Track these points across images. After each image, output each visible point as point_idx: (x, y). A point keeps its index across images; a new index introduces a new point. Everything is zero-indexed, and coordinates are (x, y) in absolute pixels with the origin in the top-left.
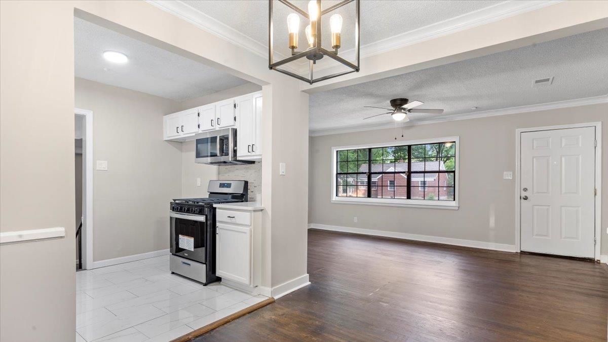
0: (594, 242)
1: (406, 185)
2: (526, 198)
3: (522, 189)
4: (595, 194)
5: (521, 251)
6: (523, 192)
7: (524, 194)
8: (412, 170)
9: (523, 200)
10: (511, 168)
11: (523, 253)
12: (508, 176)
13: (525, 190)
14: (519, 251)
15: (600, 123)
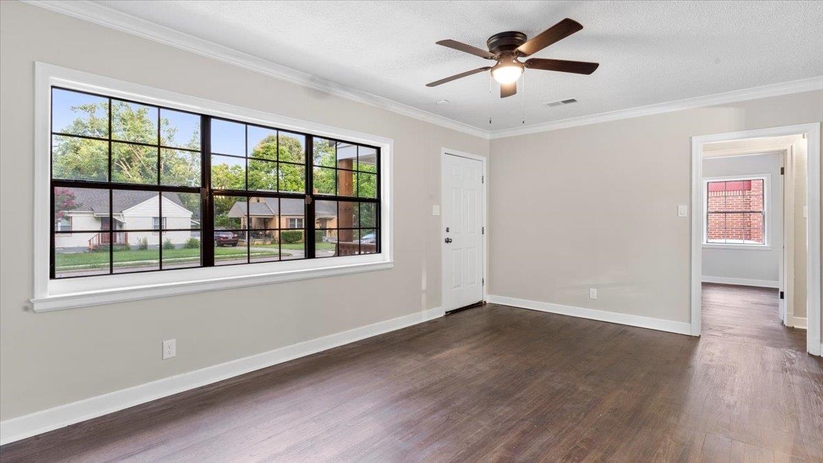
0: (482, 283)
2: (448, 241)
4: (483, 233)
6: (446, 233)
7: (447, 236)
9: (446, 244)
10: (439, 201)
12: (436, 210)
13: (448, 230)
14: (445, 314)
15: (485, 158)
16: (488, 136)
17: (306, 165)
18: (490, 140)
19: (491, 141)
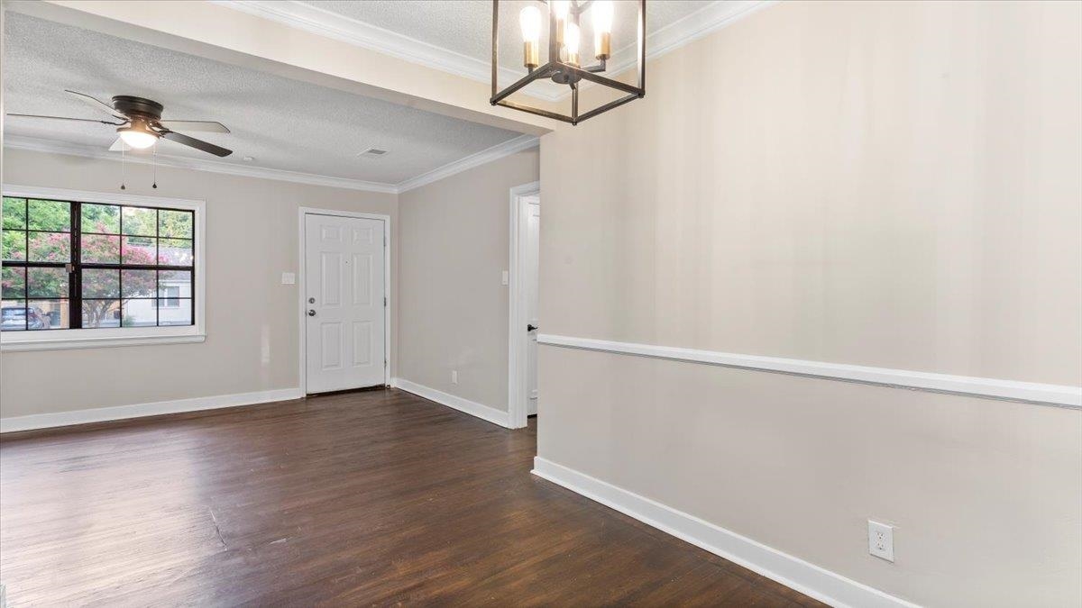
0: (383, 364)
1: (68, 296)
2: (313, 313)
3: (308, 300)
4: (385, 305)
5: (308, 395)
6: (309, 304)
7: (310, 307)
8: (83, 261)
9: (309, 317)
10: (294, 268)
11: (310, 396)
12: (288, 278)
13: (312, 301)
14: (305, 396)
15: (389, 217)
16: (395, 191)
17: (72, 233)
18: (399, 195)
19: (401, 196)
